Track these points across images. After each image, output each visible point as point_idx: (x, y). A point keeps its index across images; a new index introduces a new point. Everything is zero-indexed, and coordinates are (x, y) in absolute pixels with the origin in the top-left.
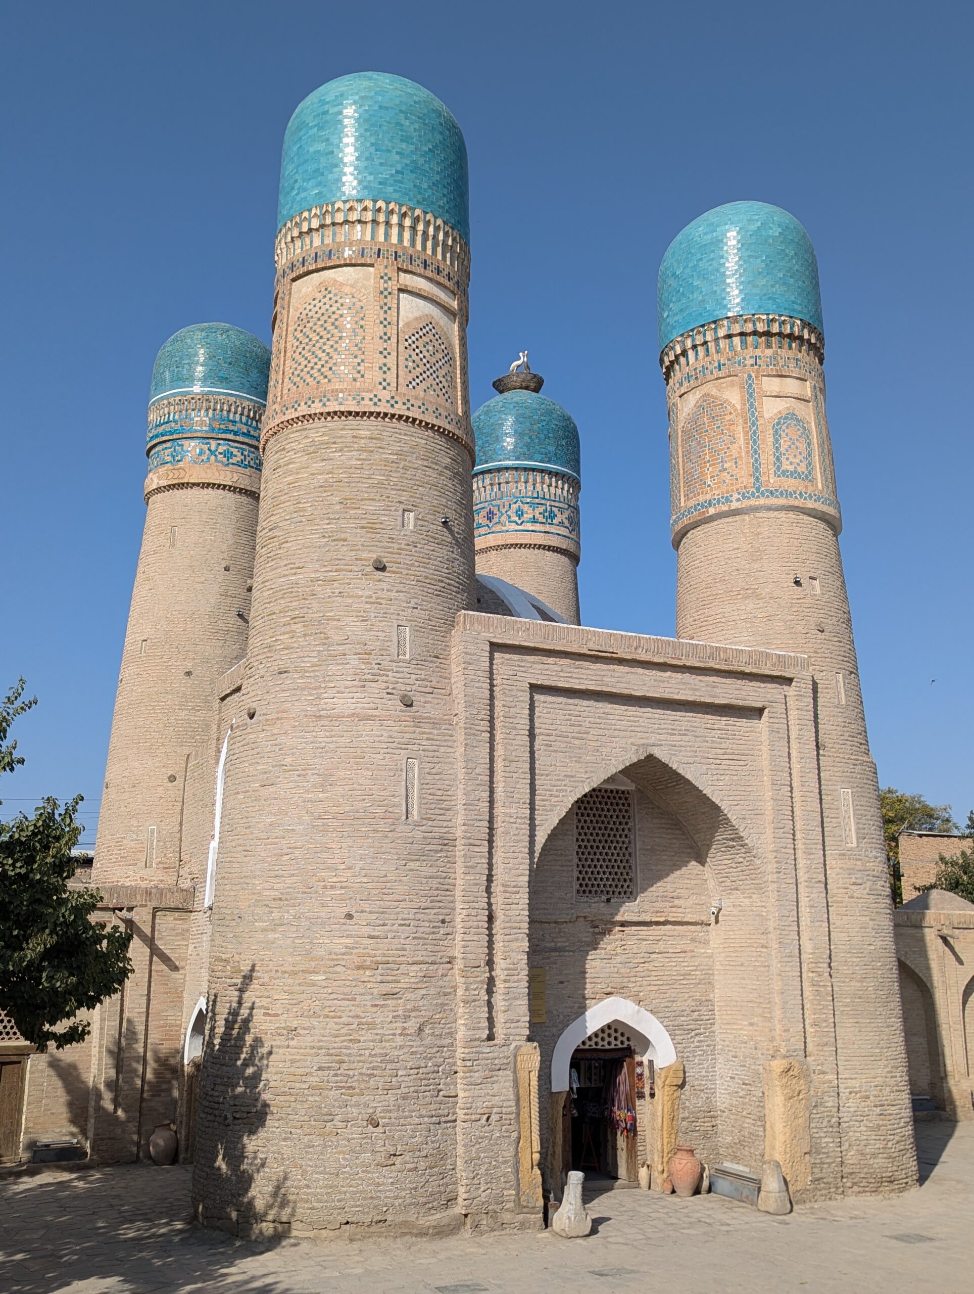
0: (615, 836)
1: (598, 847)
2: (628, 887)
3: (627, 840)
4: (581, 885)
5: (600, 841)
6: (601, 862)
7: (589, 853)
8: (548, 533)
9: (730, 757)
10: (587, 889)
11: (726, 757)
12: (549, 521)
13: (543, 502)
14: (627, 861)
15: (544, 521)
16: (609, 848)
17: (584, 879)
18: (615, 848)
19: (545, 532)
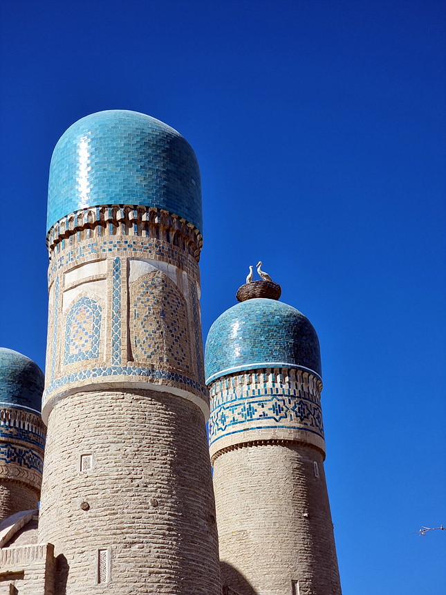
8: (248, 429)
12: (249, 418)
13: (241, 401)
15: (243, 419)
19: (245, 430)
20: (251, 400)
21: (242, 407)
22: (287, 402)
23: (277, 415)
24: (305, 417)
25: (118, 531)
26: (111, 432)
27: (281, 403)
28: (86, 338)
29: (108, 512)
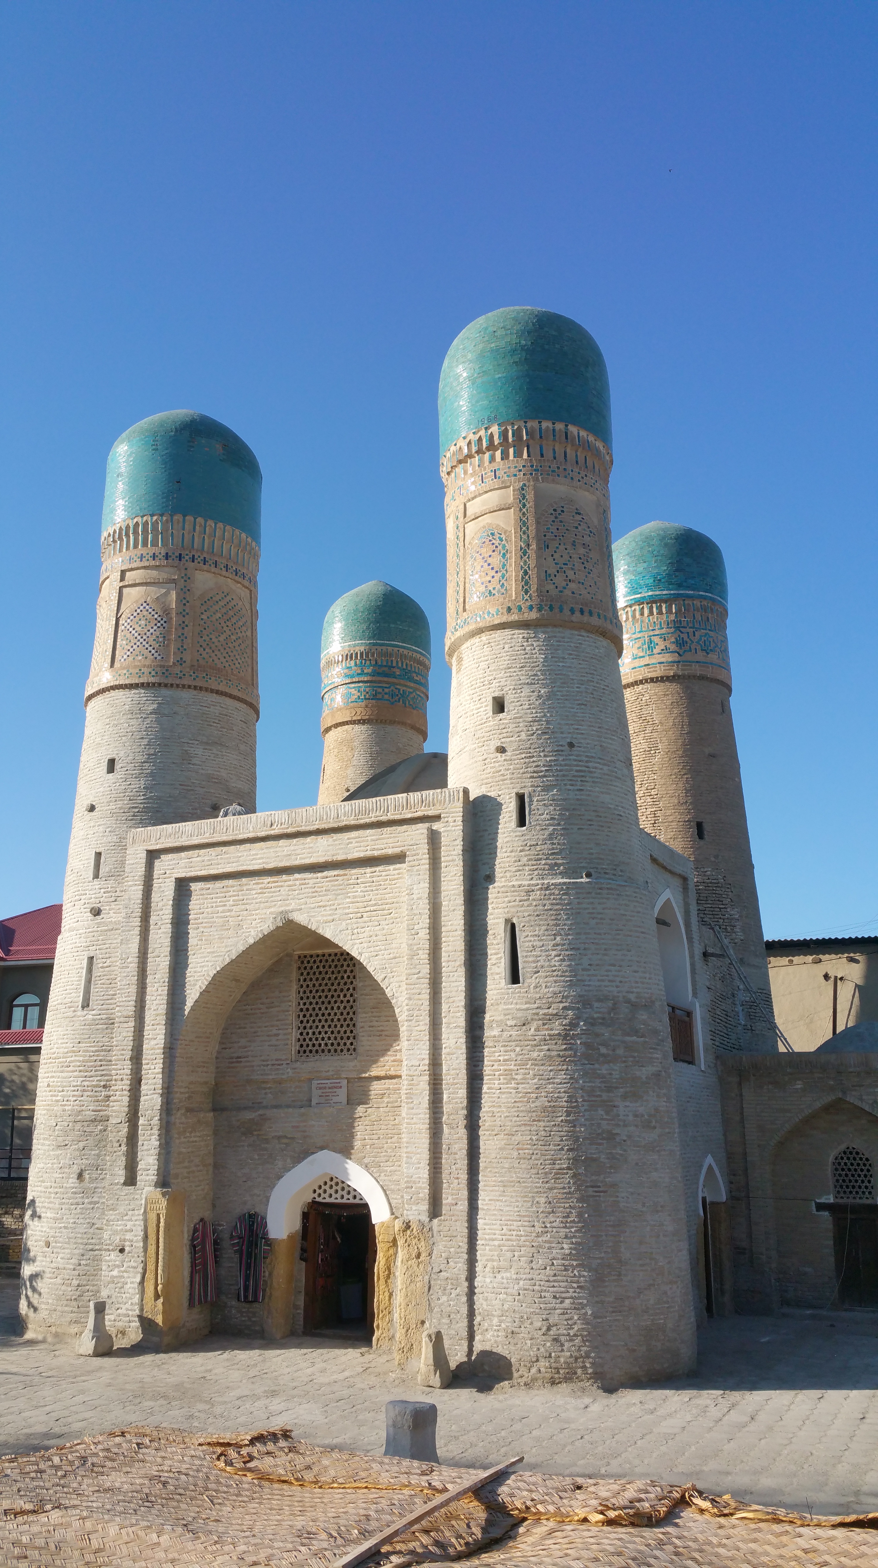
0: (339, 996)
1: (320, 1009)
2: (352, 1044)
3: (351, 999)
4: (302, 1046)
5: (323, 1003)
6: (323, 1023)
7: (311, 1015)
8: (648, 664)
9: (372, 908)
10: (308, 1050)
11: (368, 909)
12: (649, 652)
14: (351, 1019)
15: (644, 654)
16: (332, 1008)
17: (304, 1040)
18: (339, 1008)
20: (652, 633)
21: (641, 641)
22: (691, 634)
23: (681, 648)
24: (711, 650)
25: (535, 775)
26: (523, 672)
27: (685, 636)
28: (493, 573)
29: (523, 756)
